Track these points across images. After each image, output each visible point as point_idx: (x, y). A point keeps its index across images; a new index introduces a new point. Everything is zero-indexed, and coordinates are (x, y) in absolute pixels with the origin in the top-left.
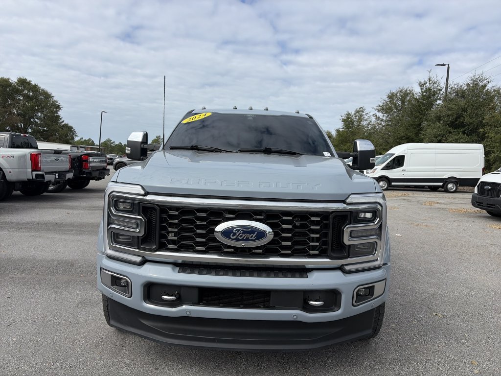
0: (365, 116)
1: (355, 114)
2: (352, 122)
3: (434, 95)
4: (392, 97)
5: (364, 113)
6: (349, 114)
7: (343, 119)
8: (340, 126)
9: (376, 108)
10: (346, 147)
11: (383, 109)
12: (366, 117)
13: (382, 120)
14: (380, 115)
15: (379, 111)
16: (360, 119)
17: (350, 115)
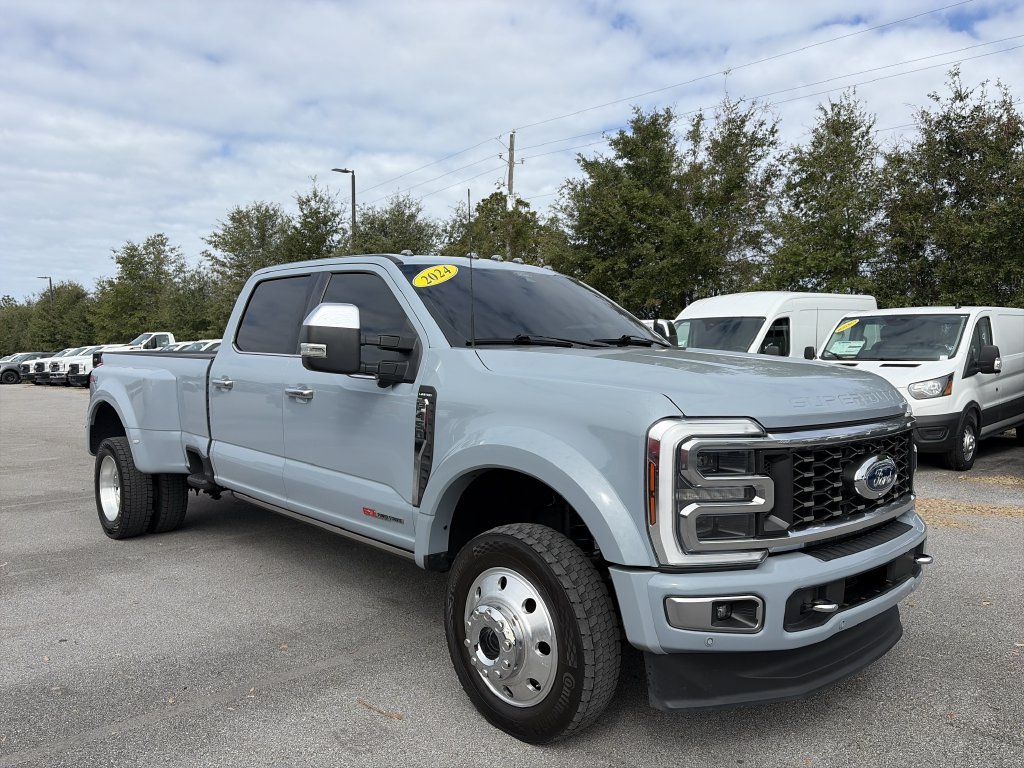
0: (169, 254)
1: (145, 248)
2: (141, 265)
3: (325, 224)
4: (239, 218)
5: (167, 248)
6: (134, 249)
7: (118, 258)
8: (114, 272)
9: (209, 239)
10: (135, 320)
11: (226, 243)
12: (172, 256)
13: (223, 265)
14: (219, 254)
15: (216, 246)
16: (160, 260)
17: (136, 250)
